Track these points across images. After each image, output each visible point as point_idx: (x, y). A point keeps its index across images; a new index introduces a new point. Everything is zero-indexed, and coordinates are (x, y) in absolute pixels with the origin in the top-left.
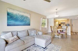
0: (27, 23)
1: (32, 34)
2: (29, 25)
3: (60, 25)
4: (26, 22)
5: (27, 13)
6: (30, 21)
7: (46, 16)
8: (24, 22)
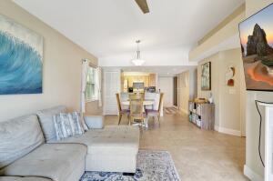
0: (26, 78)
1: (66, 132)
2: (39, 90)
3: (131, 90)
4: (23, 73)
5: (31, 31)
6: (41, 73)
7: (96, 59)
8: (11, 77)
